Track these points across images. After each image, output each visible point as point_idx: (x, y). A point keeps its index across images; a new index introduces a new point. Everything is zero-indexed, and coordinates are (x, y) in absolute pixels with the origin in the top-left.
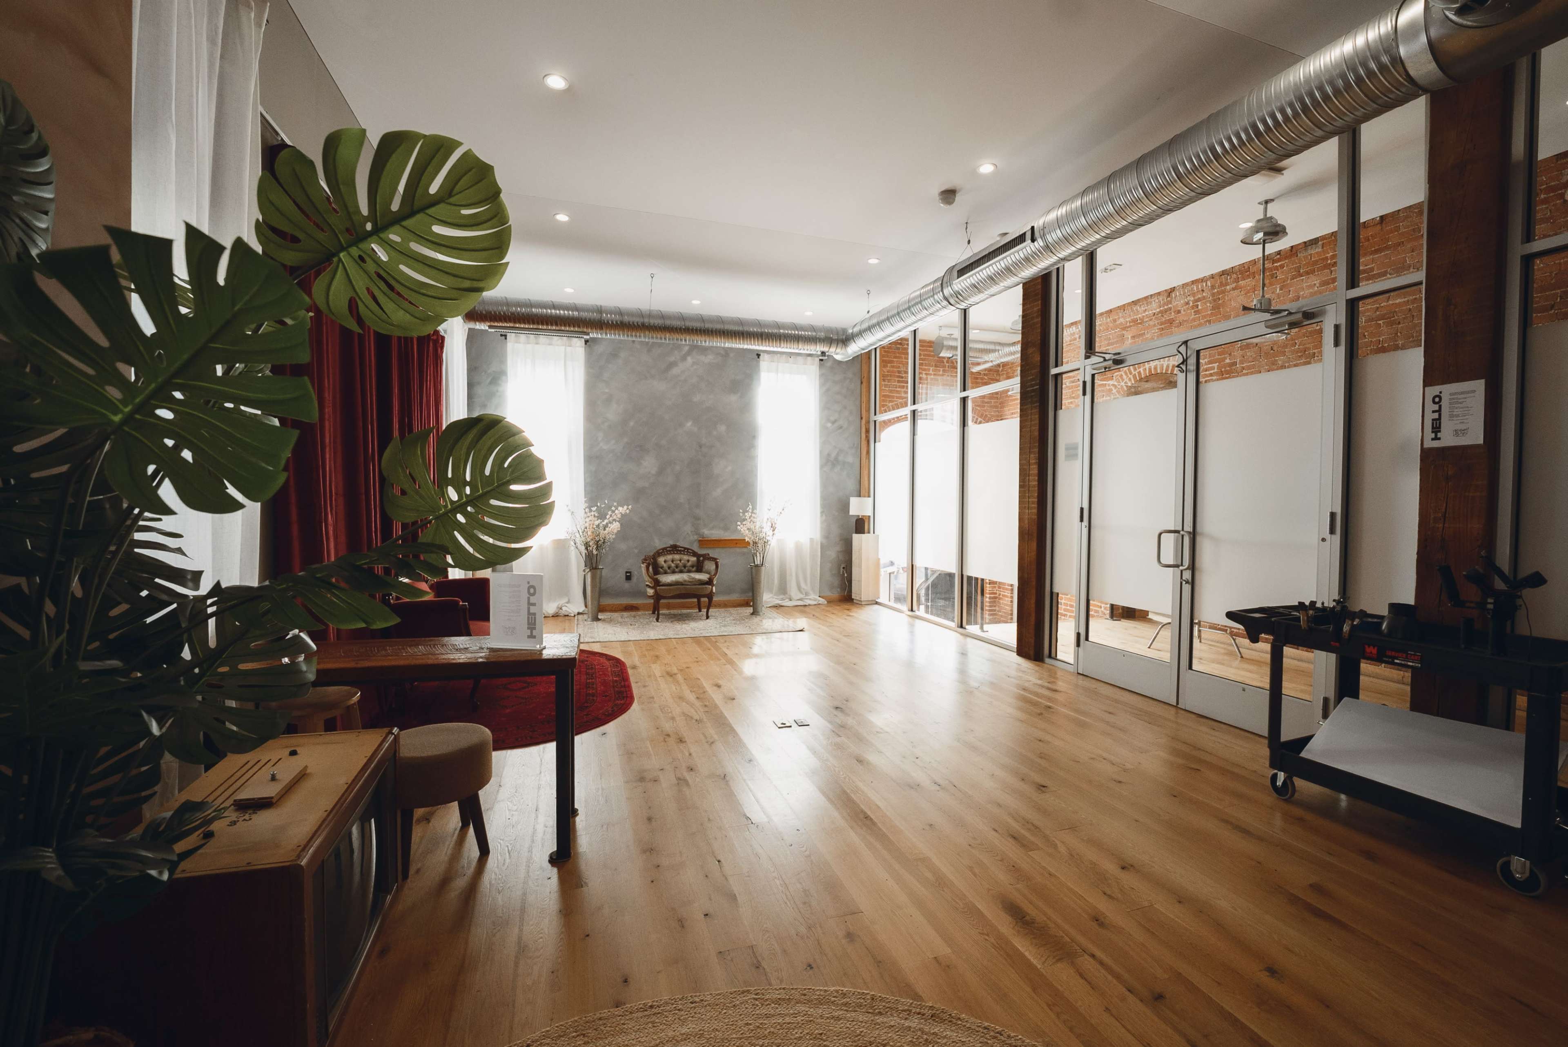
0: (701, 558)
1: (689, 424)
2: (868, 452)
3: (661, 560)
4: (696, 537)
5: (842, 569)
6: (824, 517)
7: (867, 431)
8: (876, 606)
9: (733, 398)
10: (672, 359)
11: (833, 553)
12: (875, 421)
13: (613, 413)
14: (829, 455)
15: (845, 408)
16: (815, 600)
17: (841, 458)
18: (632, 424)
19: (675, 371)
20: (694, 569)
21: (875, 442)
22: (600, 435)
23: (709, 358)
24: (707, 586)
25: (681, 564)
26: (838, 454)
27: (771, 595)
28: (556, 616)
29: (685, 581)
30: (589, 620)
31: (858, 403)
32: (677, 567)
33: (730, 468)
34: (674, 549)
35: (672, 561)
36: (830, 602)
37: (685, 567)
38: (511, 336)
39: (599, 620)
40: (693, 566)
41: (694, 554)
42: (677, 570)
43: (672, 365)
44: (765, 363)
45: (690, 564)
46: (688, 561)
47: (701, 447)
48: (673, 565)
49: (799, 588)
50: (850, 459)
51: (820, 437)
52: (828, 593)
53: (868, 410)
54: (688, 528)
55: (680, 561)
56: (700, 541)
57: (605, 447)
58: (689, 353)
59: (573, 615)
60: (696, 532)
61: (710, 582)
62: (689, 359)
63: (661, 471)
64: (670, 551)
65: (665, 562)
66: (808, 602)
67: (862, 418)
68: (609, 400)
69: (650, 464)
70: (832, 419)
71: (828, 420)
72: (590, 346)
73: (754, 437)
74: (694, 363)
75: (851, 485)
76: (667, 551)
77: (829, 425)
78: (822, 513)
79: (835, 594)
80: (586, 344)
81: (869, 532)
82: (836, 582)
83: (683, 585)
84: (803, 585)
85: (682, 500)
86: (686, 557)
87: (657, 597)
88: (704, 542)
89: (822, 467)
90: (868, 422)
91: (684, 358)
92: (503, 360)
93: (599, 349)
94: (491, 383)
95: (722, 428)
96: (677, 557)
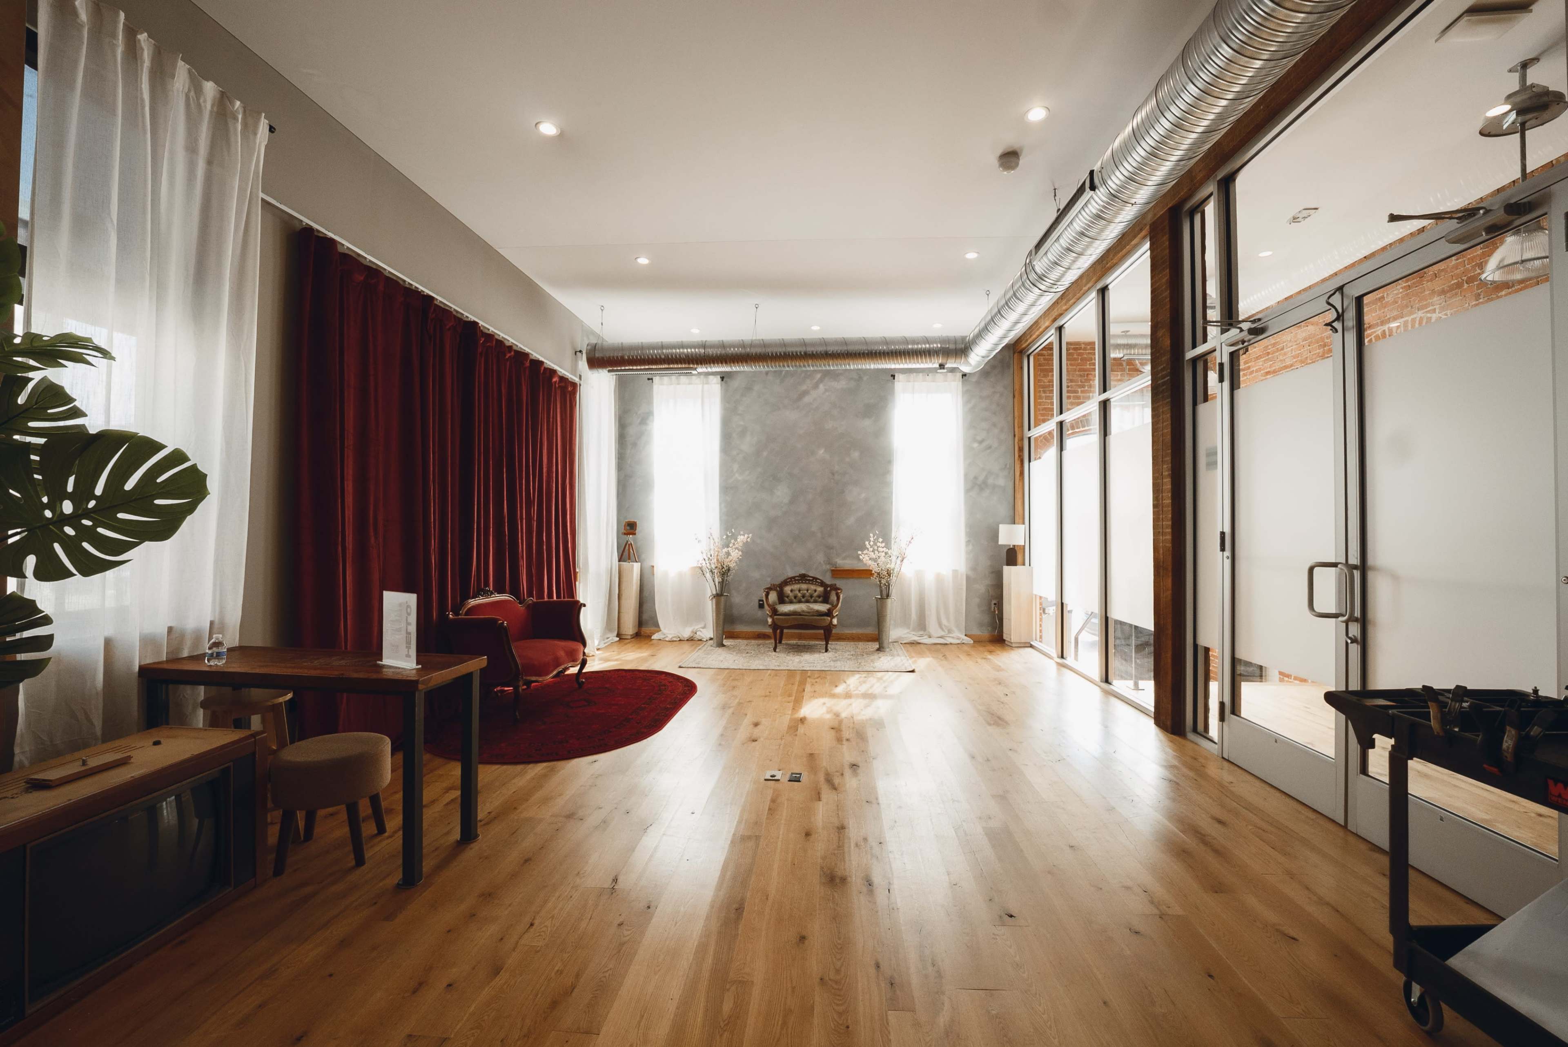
0: (829, 589)
1: (821, 451)
2: (1022, 473)
3: (787, 589)
4: (828, 567)
5: (993, 606)
6: (970, 547)
7: (1021, 450)
8: (1030, 649)
9: (867, 423)
10: (804, 387)
11: (982, 587)
12: (1029, 438)
13: (747, 445)
14: (976, 478)
15: (994, 425)
16: (958, 639)
17: (990, 481)
18: (765, 454)
19: (807, 399)
20: (820, 600)
21: (1030, 461)
22: (736, 467)
23: (842, 384)
24: (826, 618)
25: (808, 594)
26: (986, 477)
27: (908, 631)
28: (690, 640)
29: (803, 611)
30: (715, 645)
31: (1010, 418)
32: (803, 596)
33: (863, 495)
34: (803, 578)
35: (799, 591)
36: (978, 642)
37: (811, 596)
38: (656, 379)
39: (723, 646)
40: (819, 597)
41: (822, 584)
42: (803, 600)
43: (804, 394)
44: (900, 383)
45: (816, 594)
46: (815, 591)
47: (833, 474)
48: (799, 595)
49: (940, 625)
50: (1001, 482)
51: (965, 459)
52: (976, 632)
53: (1021, 426)
54: (820, 558)
55: (807, 590)
56: (832, 571)
57: (740, 478)
58: (821, 380)
59: (705, 640)
60: (829, 562)
61: (829, 613)
62: (821, 386)
63: (792, 502)
64: (798, 580)
65: (792, 591)
66: (949, 640)
67: (1015, 436)
68: (743, 433)
69: (782, 493)
70: (979, 438)
71: (975, 440)
72: (726, 382)
73: (890, 462)
74: (826, 390)
75: (1003, 510)
76: (796, 580)
77: (976, 445)
78: (968, 542)
79: (985, 633)
80: (722, 380)
81: (1024, 564)
82: (986, 619)
83: (800, 615)
84: (944, 622)
85: (814, 528)
86: (813, 587)
87: (775, 626)
88: (838, 573)
89: (967, 491)
90: (1022, 439)
91: (816, 386)
92: (650, 402)
93: (736, 383)
94: (640, 423)
95: (856, 455)
96: (804, 586)
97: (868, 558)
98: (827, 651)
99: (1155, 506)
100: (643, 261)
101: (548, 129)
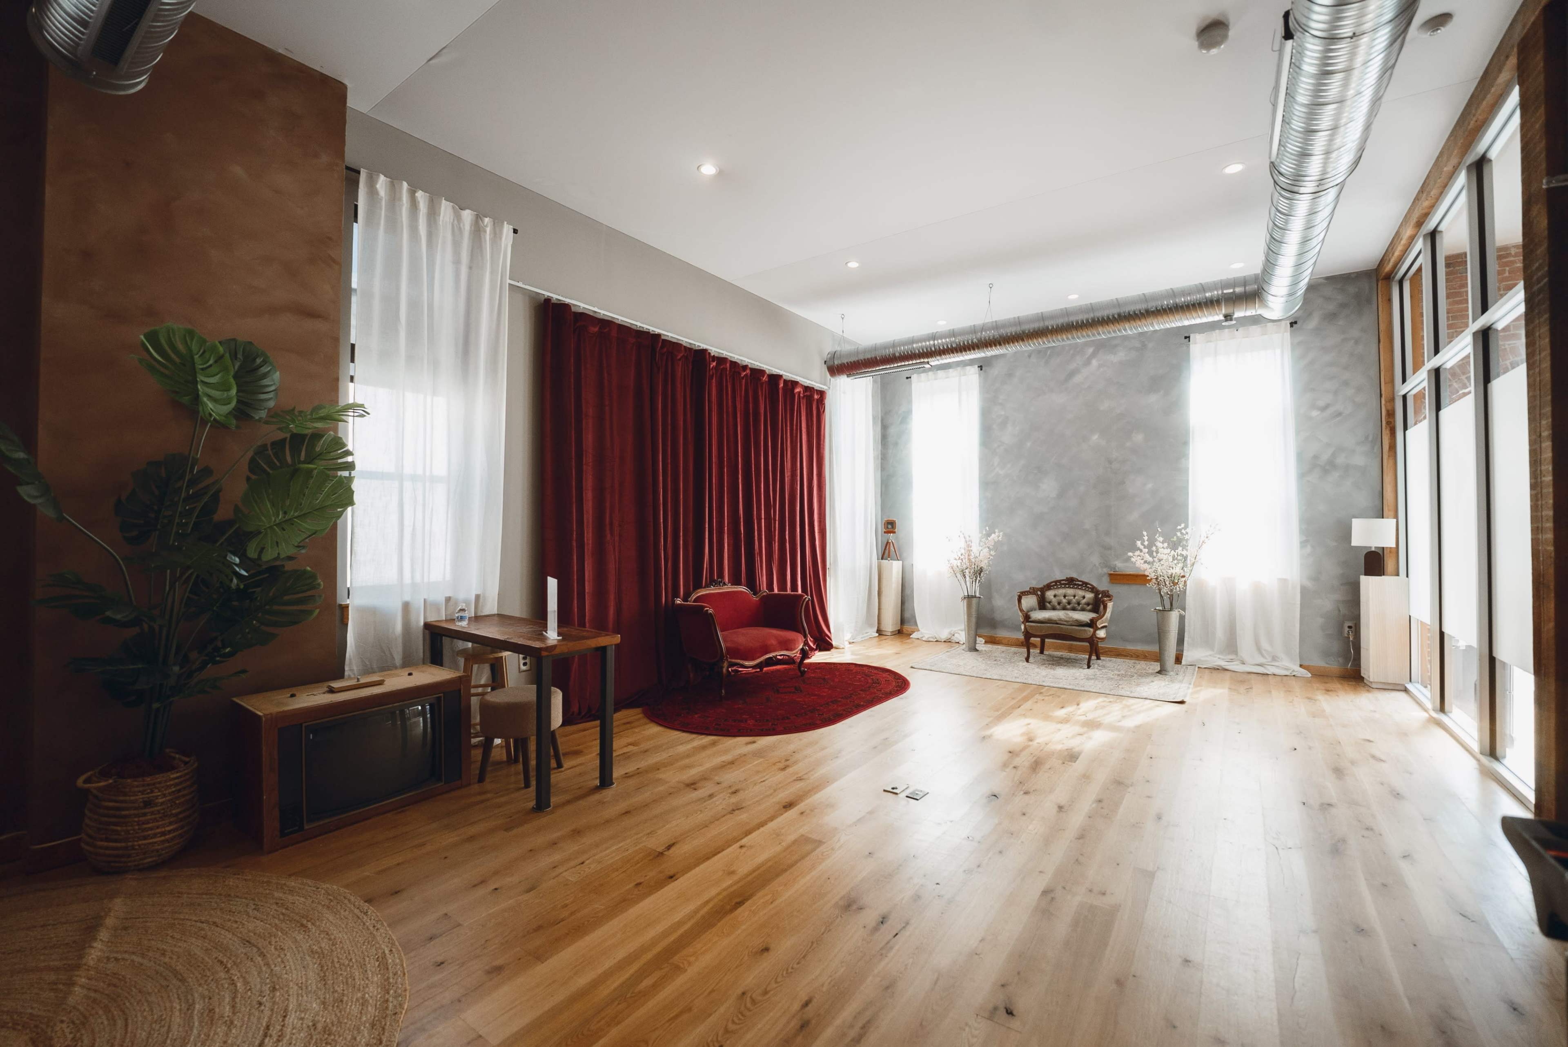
0: (1100, 596)
1: (1095, 437)
2: (1393, 447)
3: (1050, 594)
4: (1105, 570)
5: (1347, 629)
6: (1309, 549)
7: (1391, 414)
8: (1402, 695)
9: (1154, 399)
10: (1073, 366)
11: (1328, 603)
12: (1404, 397)
13: (1008, 436)
14: (1316, 457)
15: (1346, 383)
16: (1287, 669)
17: (1341, 460)
18: (1029, 444)
19: (1078, 379)
20: (1089, 607)
21: (1405, 428)
22: (996, 460)
23: (1121, 355)
24: (1087, 628)
25: (1074, 600)
26: (1334, 455)
27: (1210, 653)
28: (948, 641)
29: (1060, 620)
30: (967, 649)
31: (1374, 371)
32: (1069, 603)
33: (1150, 486)
34: (1071, 582)
35: (1065, 596)
36: (1320, 676)
37: (1079, 604)
38: (914, 377)
39: (976, 650)
40: (1088, 604)
41: (1093, 589)
42: (1069, 607)
43: (1072, 374)
44: (1198, 344)
45: (1084, 601)
46: (1084, 597)
47: (1110, 462)
48: (1064, 601)
49: (1259, 649)
50: (1359, 460)
51: (1298, 432)
52: (1318, 662)
53: (1392, 381)
54: (1095, 559)
55: (1074, 596)
56: (1110, 575)
57: (1002, 472)
58: (1094, 355)
59: (962, 643)
60: (1106, 564)
61: (1092, 624)
62: (1094, 363)
63: (1061, 494)
64: (1063, 584)
65: (1055, 596)
66: (1270, 670)
67: (1381, 396)
68: (1004, 424)
69: (1049, 487)
70: (1321, 403)
71: (1313, 406)
72: (985, 371)
73: (1186, 443)
74: (1100, 366)
75: (1364, 498)
76: (1061, 584)
77: (1315, 413)
78: (1303, 544)
79: (1334, 665)
80: (981, 370)
81: (1398, 575)
82: (1336, 646)
83: (1057, 624)
84: (1265, 645)
85: (1087, 526)
86: (1081, 593)
87: (1028, 635)
88: (1117, 578)
89: (1302, 476)
90: (1392, 400)
91: (1088, 362)
92: (910, 402)
93: (996, 370)
94: (901, 423)
95: (1139, 438)
96: (1070, 591)
97: (1142, 562)
98: (1089, 667)
99: (1533, 487)
100: (853, 265)
101: (709, 169)
